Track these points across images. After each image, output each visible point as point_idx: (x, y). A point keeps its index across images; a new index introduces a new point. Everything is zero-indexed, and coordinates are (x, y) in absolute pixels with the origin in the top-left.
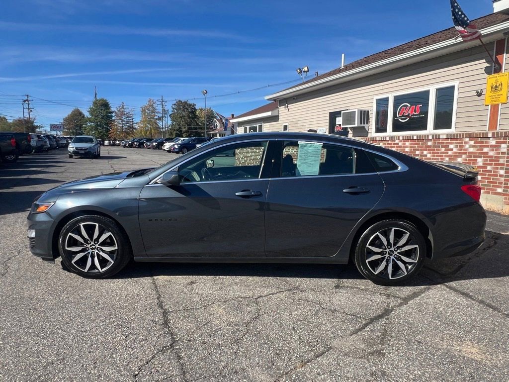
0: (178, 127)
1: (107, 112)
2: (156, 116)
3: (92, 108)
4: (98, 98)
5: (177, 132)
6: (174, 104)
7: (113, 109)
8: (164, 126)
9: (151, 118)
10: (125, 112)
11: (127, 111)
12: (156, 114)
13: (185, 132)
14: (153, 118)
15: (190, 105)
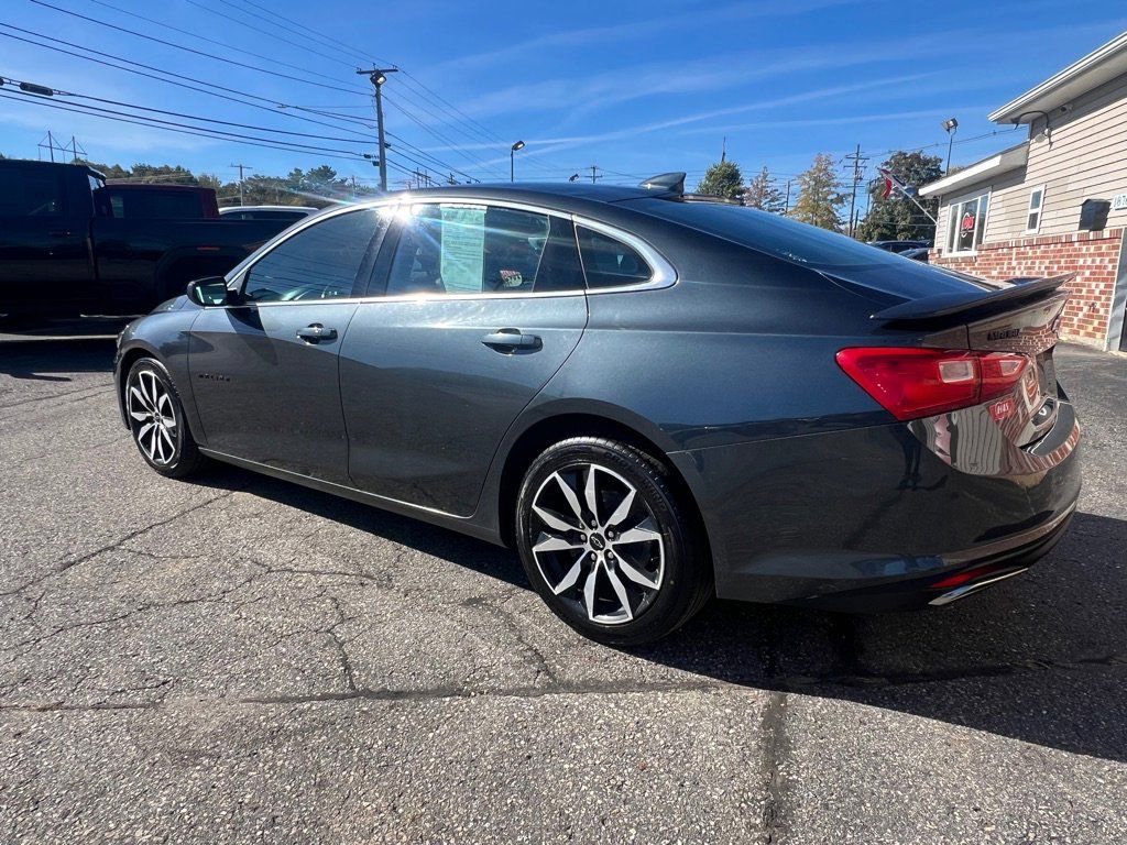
0: (886, 217)
1: (734, 191)
2: (833, 193)
3: (706, 186)
4: (727, 160)
5: (885, 231)
6: (887, 163)
7: (746, 184)
8: (854, 218)
9: (819, 200)
10: (769, 190)
11: (775, 185)
12: (833, 189)
13: (903, 231)
14: (825, 199)
15: (926, 162)
